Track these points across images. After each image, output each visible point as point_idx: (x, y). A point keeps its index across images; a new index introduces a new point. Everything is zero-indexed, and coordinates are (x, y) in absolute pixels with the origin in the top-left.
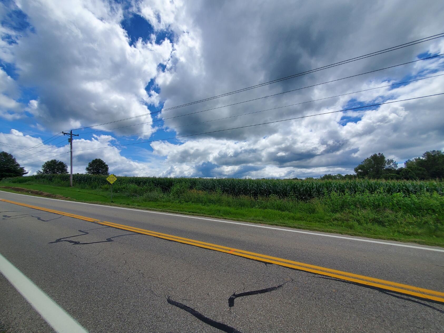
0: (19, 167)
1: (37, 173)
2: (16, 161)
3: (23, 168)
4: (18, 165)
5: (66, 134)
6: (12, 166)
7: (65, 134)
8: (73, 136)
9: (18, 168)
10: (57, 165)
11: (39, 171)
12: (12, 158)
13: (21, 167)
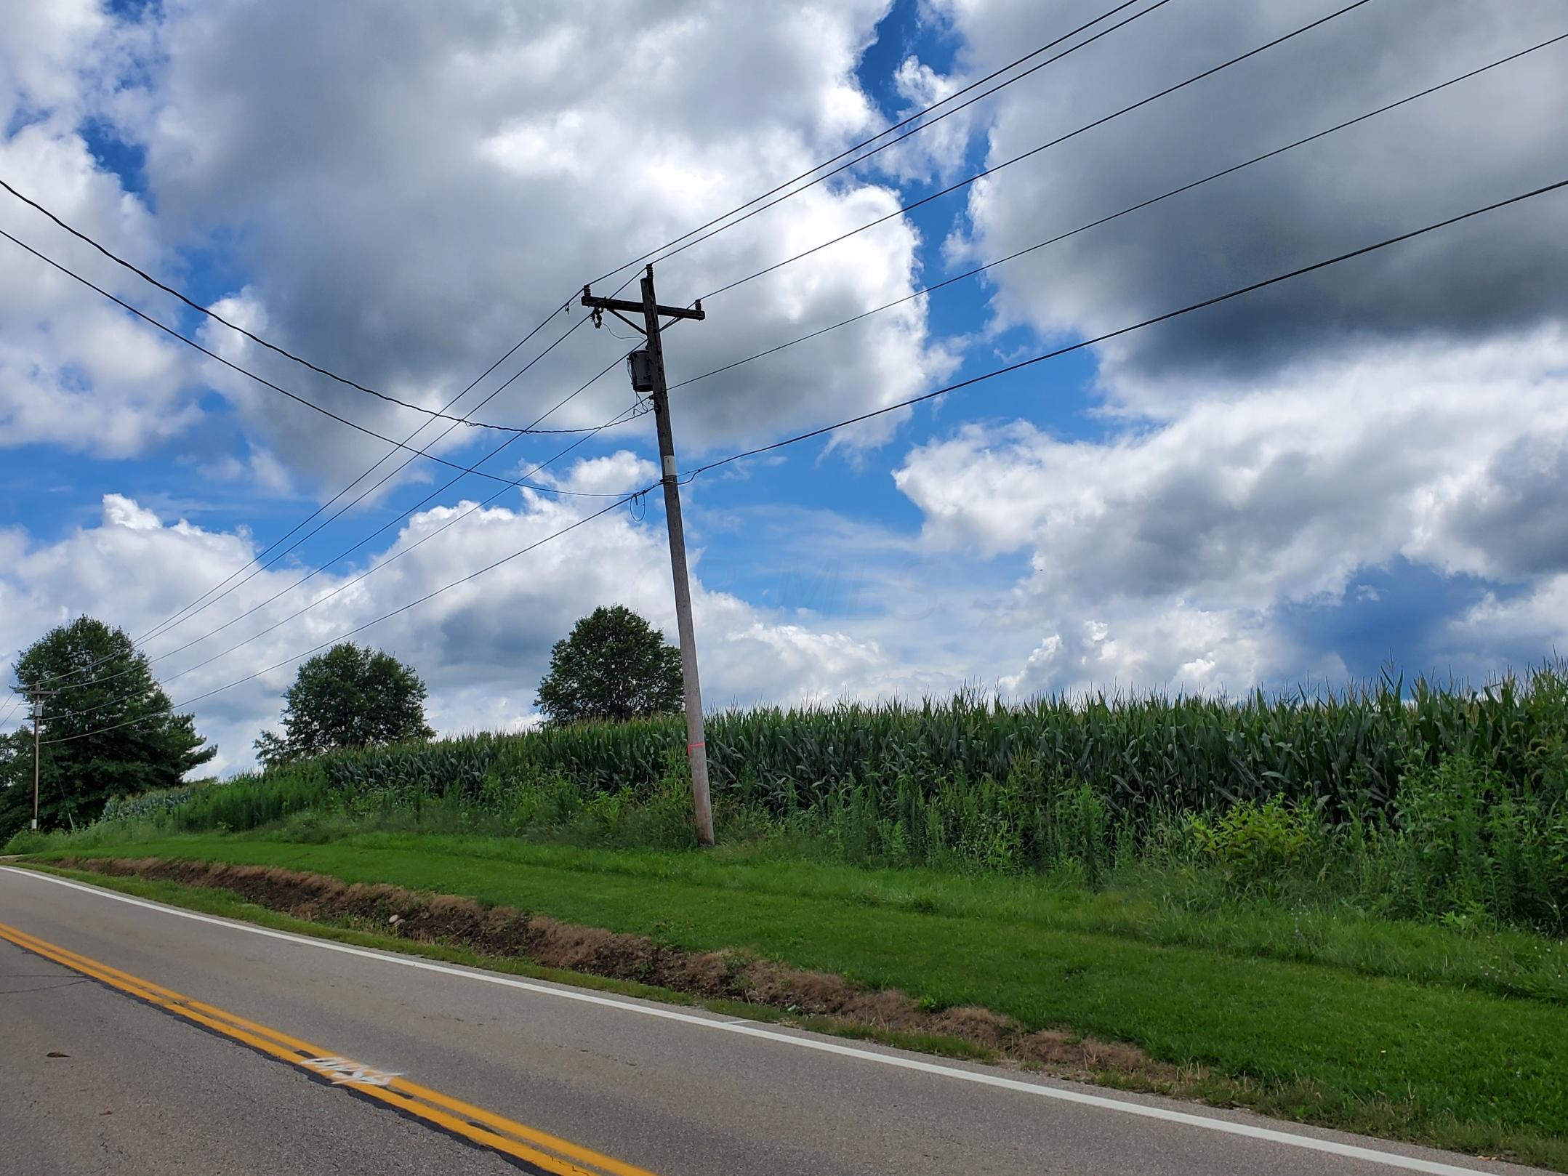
0: (166, 718)
1: (260, 750)
2: (148, 679)
3: (188, 719)
4: (161, 703)
5: (613, 305)
6: (133, 712)
7: (606, 314)
8: (663, 320)
9: (161, 722)
10: (366, 683)
11: (268, 736)
12: (128, 655)
13: (176, 712)
